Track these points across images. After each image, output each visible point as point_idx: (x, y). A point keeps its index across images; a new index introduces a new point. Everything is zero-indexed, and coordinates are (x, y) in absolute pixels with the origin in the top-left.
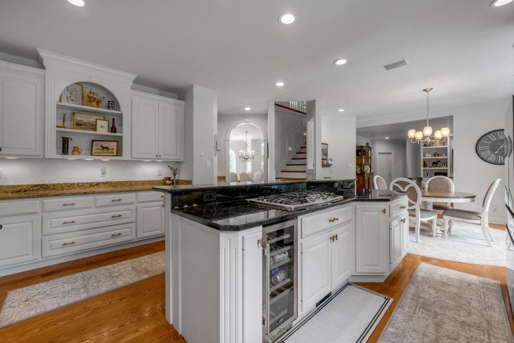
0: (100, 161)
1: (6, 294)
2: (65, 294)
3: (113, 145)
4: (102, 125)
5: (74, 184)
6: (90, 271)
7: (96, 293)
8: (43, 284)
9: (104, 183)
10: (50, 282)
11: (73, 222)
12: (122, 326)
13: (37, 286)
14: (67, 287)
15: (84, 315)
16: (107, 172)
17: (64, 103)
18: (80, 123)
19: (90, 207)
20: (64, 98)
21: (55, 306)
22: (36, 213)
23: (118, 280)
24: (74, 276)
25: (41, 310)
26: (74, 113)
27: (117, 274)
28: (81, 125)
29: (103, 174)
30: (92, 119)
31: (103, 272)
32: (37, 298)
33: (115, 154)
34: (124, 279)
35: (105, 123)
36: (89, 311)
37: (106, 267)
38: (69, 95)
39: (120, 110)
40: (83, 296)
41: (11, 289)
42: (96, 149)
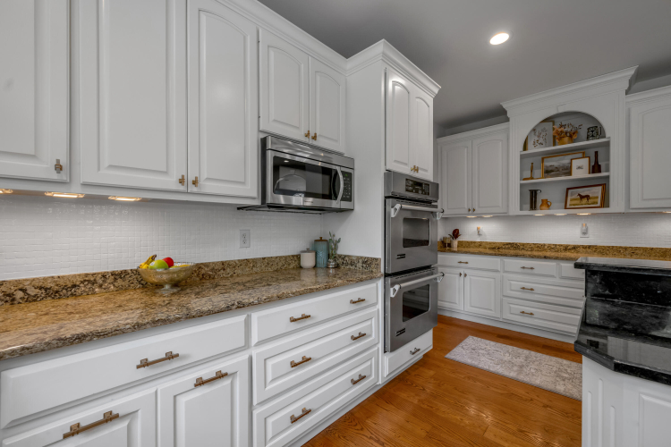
0: (575, 216)
1: (466, 337)
2: (501, 362)
3: (597, 192)
4: (579, 165)
5: (545, 245)
6: (539, 355)
7: (526, 379)
8: (492, 343)
9: (584, 247)
10: (499, 345)
11: (532, 289)
12: (522, 431)
13: (488, 342)
14: (507, 358)
15: (500, 391)
16: (590, 231)
17: (532, 150)
18: (550, 169)
19: (553, 276)
20: (530, 144)
21: (486, 367)
22: (497, 271)
23: (562, 382)
24: (520, 350)
25: (475, 363)
26: (543, 159)
27: (566, 376)
28: (552, 171)
29: (584, 233)
30: (565, 161)
31: (552, 363)
32: (481, 351)
33: (599, 204)
34: (570, 386)
35: (584, 162)
36: (505, 392)
37: (560, 360)
38: (537, 138)
39: (604, 137)
40: (512, 374)
41: (473, 335)
42: (571, 200)
